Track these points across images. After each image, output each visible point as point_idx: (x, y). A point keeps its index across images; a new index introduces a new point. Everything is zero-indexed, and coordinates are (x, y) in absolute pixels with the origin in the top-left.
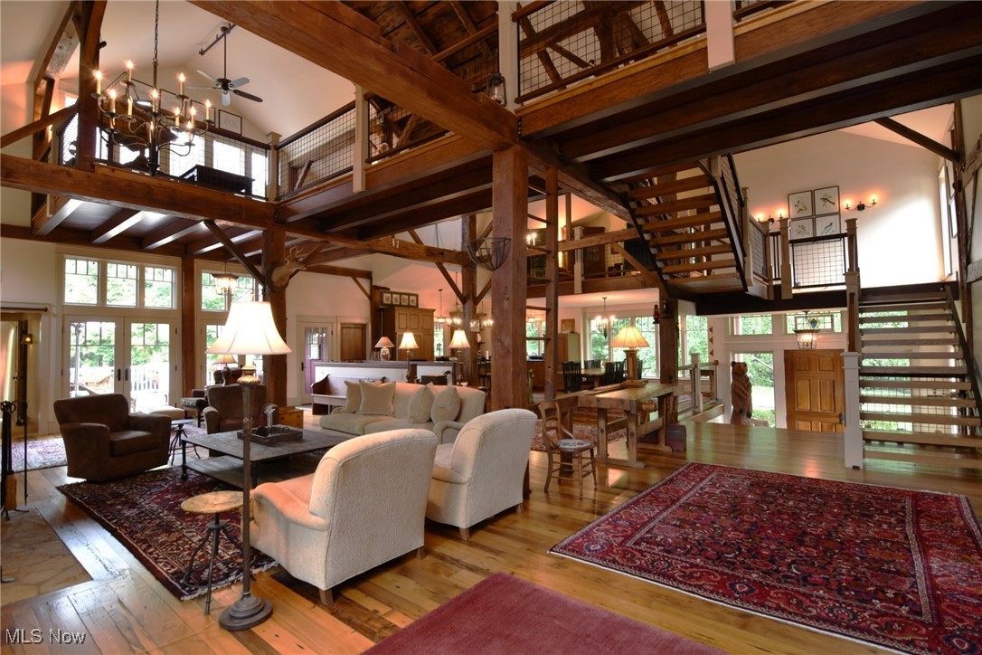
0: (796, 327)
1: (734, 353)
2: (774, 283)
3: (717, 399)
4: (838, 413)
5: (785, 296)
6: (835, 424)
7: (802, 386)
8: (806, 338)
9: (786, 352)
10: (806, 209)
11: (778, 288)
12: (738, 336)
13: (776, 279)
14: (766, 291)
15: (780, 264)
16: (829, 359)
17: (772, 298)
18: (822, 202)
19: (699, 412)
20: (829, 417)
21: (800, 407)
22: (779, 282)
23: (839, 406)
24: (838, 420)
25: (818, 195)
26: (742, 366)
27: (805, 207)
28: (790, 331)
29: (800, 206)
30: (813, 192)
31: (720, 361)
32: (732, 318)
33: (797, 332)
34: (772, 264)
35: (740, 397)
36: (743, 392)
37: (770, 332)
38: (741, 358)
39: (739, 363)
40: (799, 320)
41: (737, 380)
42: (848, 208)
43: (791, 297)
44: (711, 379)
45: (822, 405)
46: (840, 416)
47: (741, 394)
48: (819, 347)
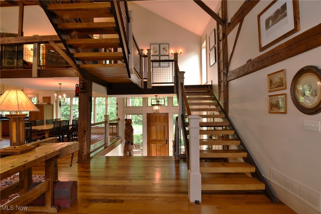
0: (152, 103)
1: (127, 114)
2: (144, 80)
3: (119, 137)
4: (166, 139)
5: (148, 87)
6: (165, 144)
7: (153, 129)
8: (156, 108)
9: (148, 114)
10: (157, 52)
11: (146, 83)
12: (129, 107)
13: (145, 79)
14: (140, 83)
15: (147, 71)
16: (163, 117)
17: (143, 87)
18: (163, 50)
19: (108, 147)
20: (162, 141)
21: (152, 138)
22: (146, 80)
23: (166, 137)
24: (166, 142)
25: (162, 46)
26: (130, 121)
27: (156, 51)
28: (150, 105)
29: (155, 50)
30: (160, 45)
31: (121, 119)
32: (127, 98)
33: (152, 105)
34: (144, 71)
35: (128, 135)
36: (130, 133)
37: (141, 105)
38: (130, 117)
39: (129, 119)
40: (153, 101)
41: (128, 128)
42: (172, 54)
43: (151, 88)
44: (117, 127)
45: (160, 137)
46: (167, 140)
47: (129, 134)
48: (161, 112)
